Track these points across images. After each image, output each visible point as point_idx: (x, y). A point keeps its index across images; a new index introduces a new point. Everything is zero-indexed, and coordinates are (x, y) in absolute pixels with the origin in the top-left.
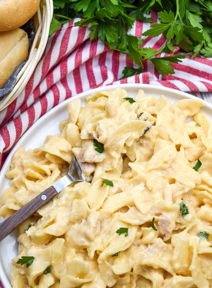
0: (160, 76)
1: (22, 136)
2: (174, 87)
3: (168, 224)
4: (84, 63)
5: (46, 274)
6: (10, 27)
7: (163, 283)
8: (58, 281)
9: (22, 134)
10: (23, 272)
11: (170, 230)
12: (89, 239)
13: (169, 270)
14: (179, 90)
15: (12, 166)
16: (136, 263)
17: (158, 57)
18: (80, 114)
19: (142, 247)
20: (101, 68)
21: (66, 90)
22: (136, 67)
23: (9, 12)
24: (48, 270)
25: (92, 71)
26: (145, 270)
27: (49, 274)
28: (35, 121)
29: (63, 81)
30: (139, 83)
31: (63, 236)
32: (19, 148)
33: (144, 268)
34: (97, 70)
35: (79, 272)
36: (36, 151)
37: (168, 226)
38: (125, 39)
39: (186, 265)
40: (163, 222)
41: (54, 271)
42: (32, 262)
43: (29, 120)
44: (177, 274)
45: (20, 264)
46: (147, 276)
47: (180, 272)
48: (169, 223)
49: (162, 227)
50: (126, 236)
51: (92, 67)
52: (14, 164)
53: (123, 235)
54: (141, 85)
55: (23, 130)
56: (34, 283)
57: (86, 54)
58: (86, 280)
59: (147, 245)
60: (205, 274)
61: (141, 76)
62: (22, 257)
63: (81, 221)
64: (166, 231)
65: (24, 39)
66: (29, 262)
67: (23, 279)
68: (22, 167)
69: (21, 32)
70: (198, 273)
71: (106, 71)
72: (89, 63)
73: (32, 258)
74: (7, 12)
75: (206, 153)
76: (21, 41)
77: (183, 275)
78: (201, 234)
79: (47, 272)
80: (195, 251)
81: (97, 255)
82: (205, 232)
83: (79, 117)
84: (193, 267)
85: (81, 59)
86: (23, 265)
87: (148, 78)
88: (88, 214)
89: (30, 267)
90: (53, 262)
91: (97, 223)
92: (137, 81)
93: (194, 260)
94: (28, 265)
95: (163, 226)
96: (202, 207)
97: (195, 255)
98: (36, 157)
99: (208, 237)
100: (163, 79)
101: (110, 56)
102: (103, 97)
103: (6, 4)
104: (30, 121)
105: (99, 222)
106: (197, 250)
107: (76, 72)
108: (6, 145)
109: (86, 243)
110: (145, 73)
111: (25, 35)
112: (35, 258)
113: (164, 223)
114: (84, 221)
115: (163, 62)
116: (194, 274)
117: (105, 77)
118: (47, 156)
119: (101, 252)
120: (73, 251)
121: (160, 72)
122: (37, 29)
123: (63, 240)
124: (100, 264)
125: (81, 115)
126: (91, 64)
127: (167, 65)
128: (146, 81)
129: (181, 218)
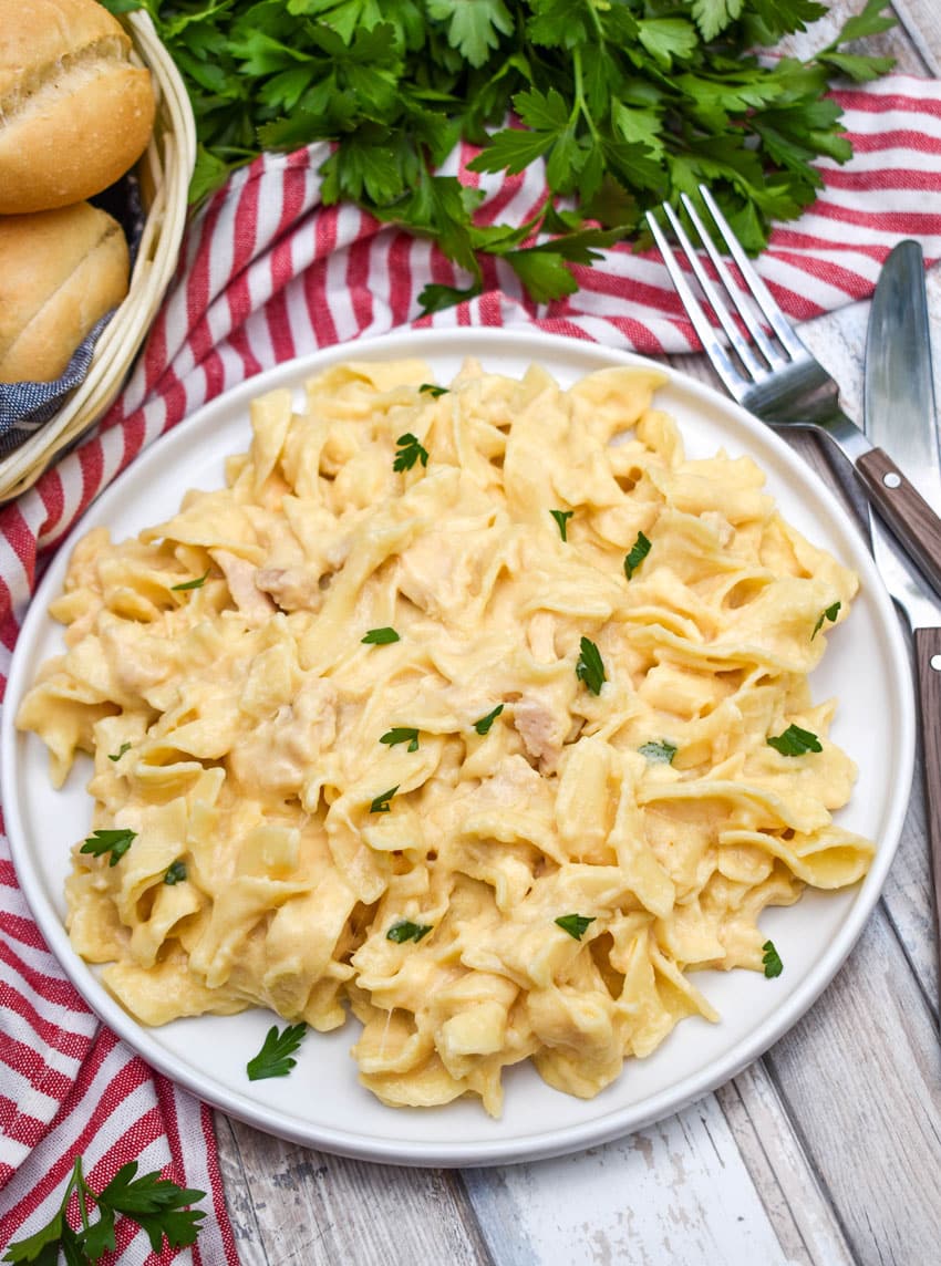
0: (543, 310)
1: (100, 495)
2: (579, 333)
3: (546, 722)
4: (298, 276)
5: (174, 883)
6: (63, 192)
7: (530, 890)
8: (208, 901)
9: (101, 487)
10: (101, 883)
11: (556, 739)
12: (299, 759)
13: (549, 845)
14: (594, 340)
15: (70, 582)
16: (445, 835)
17: (529, 245)
18: (288, 432)
19: (465, 788)
20: (353, 294)
21: (246, 363)
22: (462, 286)
23: (54, 141)
24: (177, 872)
25: (324, 304)
26: (476, 852)
27: (179, 884)
28: (143, 447)
29: (237, 338)
30: (469, 323)
31: (222, 761)
32: (92, 531)
33: (470, 848)
34: (339, 300)
35: (271, 862)
36: (147, 537)
37: (546, 727)
38: (425, 191)
39: (600, 832)
40: (532, 718)
41: (197, 870)
42: (129, 846)
43: (126, 444)
44: (574, 860)
45: (92, 855)
46: (481, 872)
47: (581, 850)
48: (551, 719)
49: (529, 733)
50: (410, 750)
51: (324, 291)
52: (76, 578)
53: (402, 748)
54: (477, 331)
55: (107, 474)
56: (134, 913)
57: (303, 248)
58: (291, 886)
59: (478, 780)
60: (663, 865)
61: (474, 305)
62: (96, 833)
63: (274, 714)
64: (545, 744)
65: (111, 240)
66: (119, 847)
67: (103, 908)
68: (100, 584)
69: (101, 220)
70: (638, 855)
71: (369, 299)
72: (314, 275)
73: (128, 835)
74: (50, 144)
75: (664, 511)
76: (102, 246)
77: (589, 861)
78: (651, 747)
79: (174, 877)
80: (626, 787)
81: (324, 807)
82: (663, 742)
83: (285, 441)
84: (619, 834)
85: (289, 262)
86: (101, 859)
87: (497, 308)
88: (297, 686)
89: (122, 862)
90: (192, 838)
91: (323, 711)
92: (464, 319)
93: (621, 815)
94: (116, 858)
95: (531, 730)
96: (652, 670)
97: (626, 799)
98: (147, 557)
99: (673, 755)
100: (551, 315)
101: (380, 256)
102: (358, 383)
103: (45, 119)
104: (127, 448)
105: (330, 709)
106: (637, 792)
107: (276, 307)
108: (51, 513)
109: (295, 775)
110: (489, 296)
111: (115, 229)
112: (135, 834)
113: (534, 722)
114: (284, 711)
115: (540, 258)
116: (626, 856)
117: (364, 317)
118: (180, 552)
119: (337, 793)
120: (253, 808)
121: (535, 293)
122: (148, 202)
123: (220, 772)
124: (335, 835)
125: (291, 436)
126: (322, 282)
127: (555, 266)
128: (492, 317)
129: (585, 699)
